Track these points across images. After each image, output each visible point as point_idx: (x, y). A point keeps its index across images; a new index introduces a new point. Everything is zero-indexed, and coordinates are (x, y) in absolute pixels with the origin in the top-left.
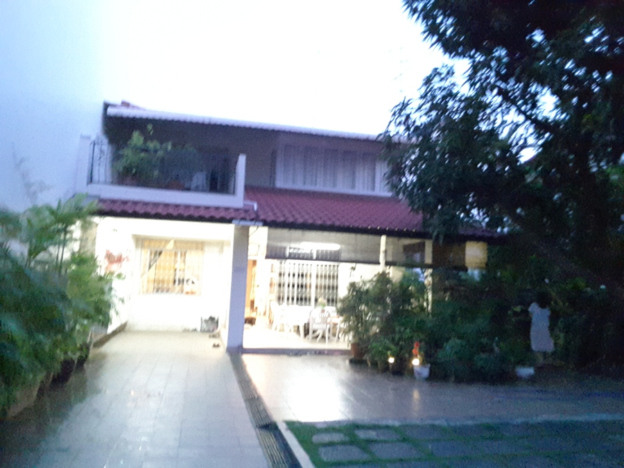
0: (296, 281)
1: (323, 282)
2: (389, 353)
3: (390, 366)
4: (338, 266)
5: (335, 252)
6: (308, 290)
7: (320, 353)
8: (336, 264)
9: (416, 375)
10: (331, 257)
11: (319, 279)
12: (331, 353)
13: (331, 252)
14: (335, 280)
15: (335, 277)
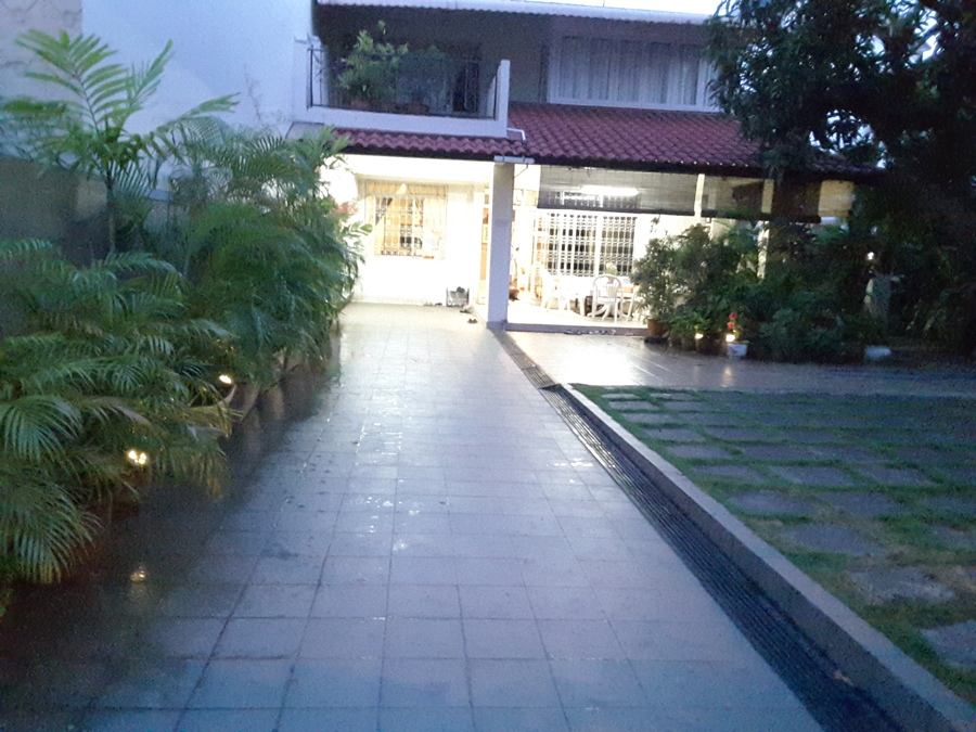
0: (574, 241)
1: (611, 242)
2: (696, 327)
3: (697, 344)
4: (634, 219)
5: (631, 199)
6: (591, 253)
7: (606, 332)
8: (632, 215)
9: (729, 353)
10: (625, 206)
11: (607, 239)
12: (620, 332)
13: (625, 199)
14: (630, 240)
15: (630, 235)
